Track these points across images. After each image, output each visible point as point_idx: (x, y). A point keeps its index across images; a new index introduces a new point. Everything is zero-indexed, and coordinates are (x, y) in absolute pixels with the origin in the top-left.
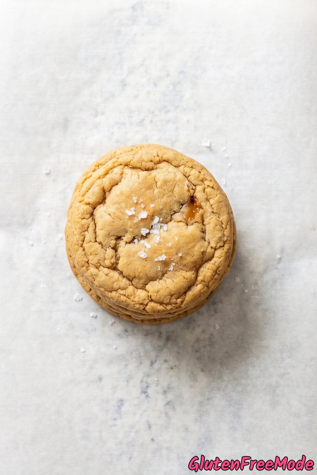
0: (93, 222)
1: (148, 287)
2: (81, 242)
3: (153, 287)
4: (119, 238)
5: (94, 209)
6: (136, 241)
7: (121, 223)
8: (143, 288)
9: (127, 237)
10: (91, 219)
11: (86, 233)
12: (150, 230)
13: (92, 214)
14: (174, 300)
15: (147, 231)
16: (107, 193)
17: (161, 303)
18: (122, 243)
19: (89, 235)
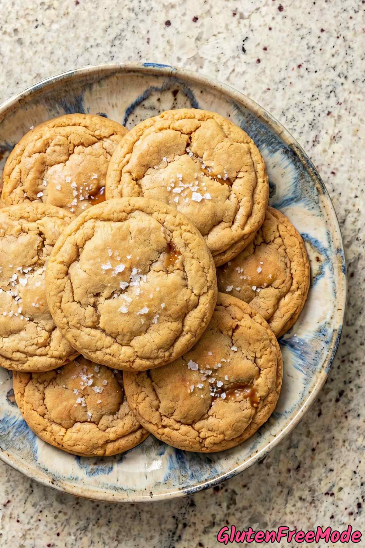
0: (69, 281)
1: (133, 343)
2: (58, 304)
3: (137, 342)
4: (97, 295)
5: (68, 267)
6: (115, 295)
7: (98, 278)
8: (128, 345)
9: (106, 293)
10: (66, 278)
11: (63, 292)
12: (129, 282)
13: (67, 273)
14: (161, 354)
15: (127, 284)
16: (80, 249)
17: (148, 358)
18: (101, 299)
19: (66, 295)
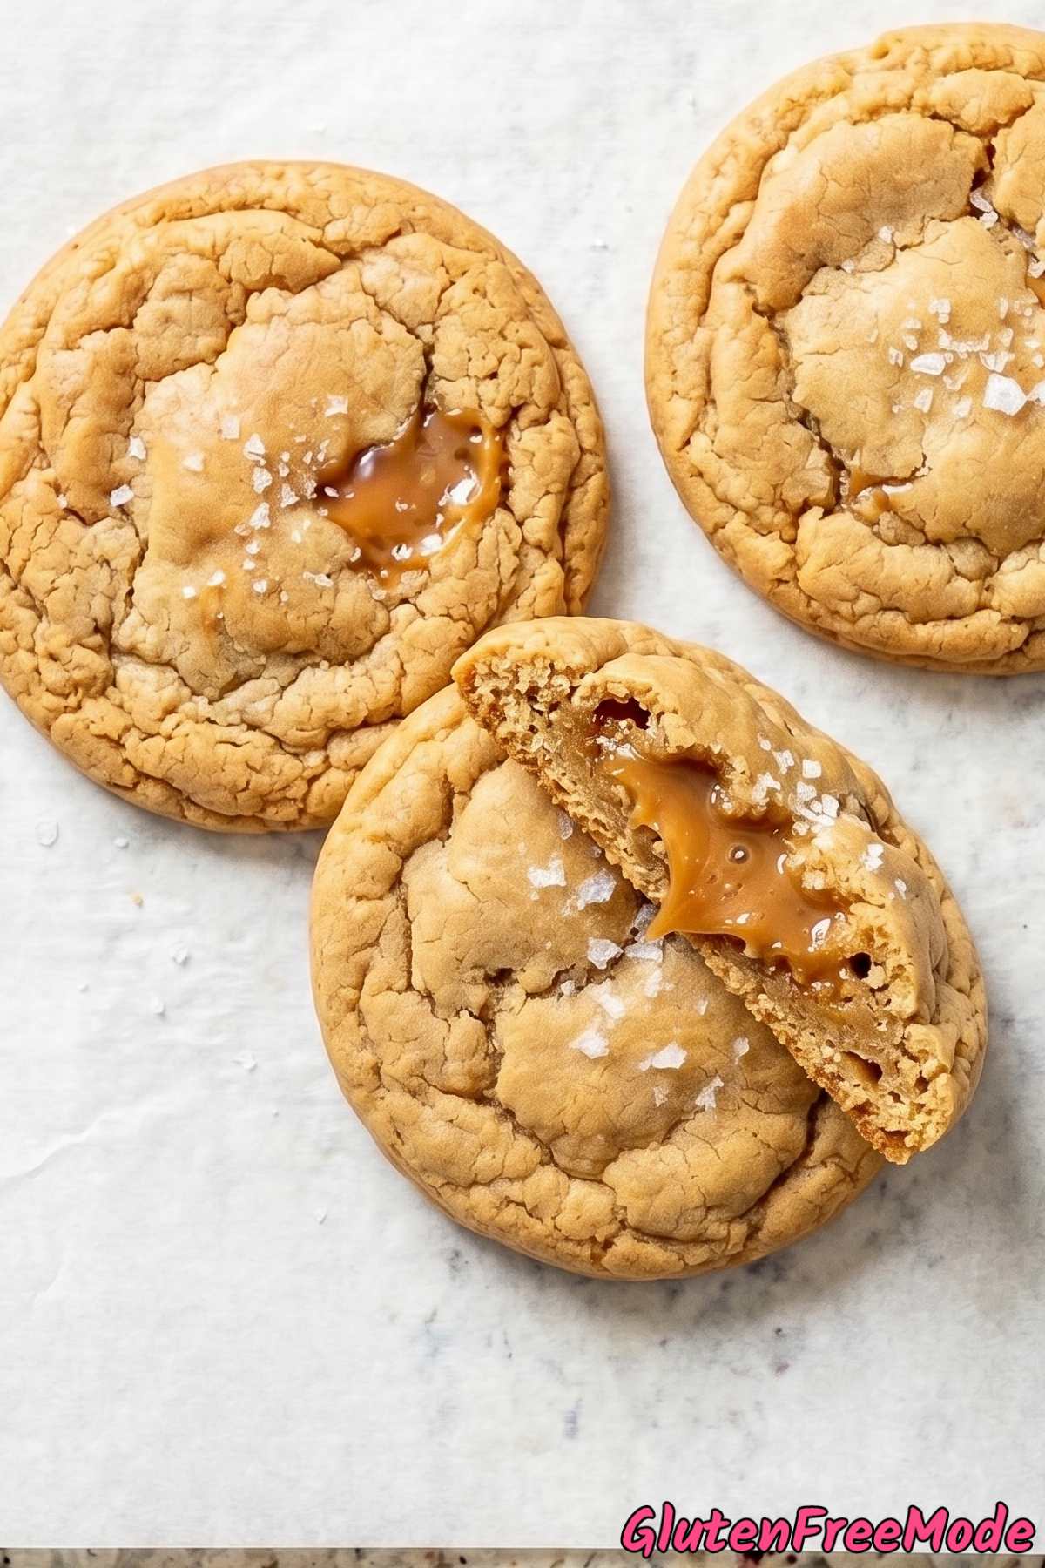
0: (399, 912)
1: (614, 1173)
2: (350, 994)
3: (630, 1171)
4: (501, 977)
5: (406, 858)
6: (567, 987)
7: (509, 914)
8: (595, 1178)
9: (533, 973)
10: (390, 901)
11: (375, 951)
12: (626, 944)
13: (396, 882)
14: (715, 1229)
15: (613, 950)
16: (457, 800)
17: (664, 1239)
18: (513, 996)
19: (384, 965)
